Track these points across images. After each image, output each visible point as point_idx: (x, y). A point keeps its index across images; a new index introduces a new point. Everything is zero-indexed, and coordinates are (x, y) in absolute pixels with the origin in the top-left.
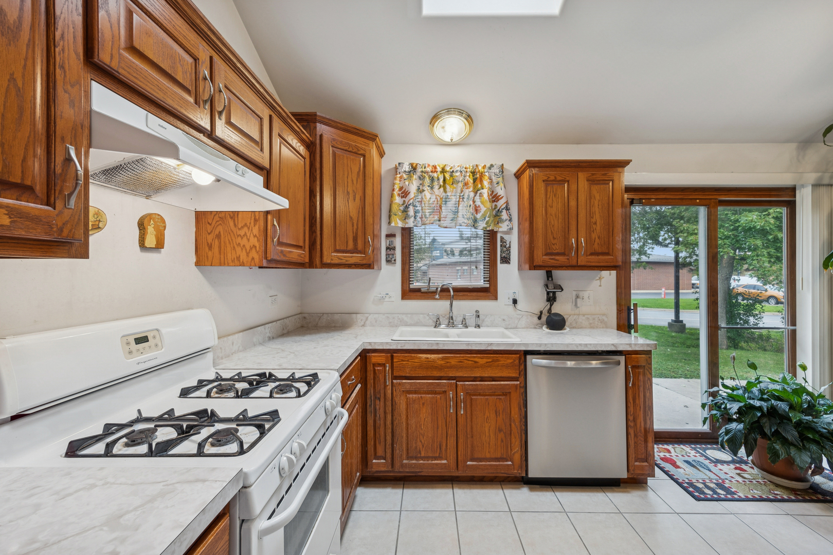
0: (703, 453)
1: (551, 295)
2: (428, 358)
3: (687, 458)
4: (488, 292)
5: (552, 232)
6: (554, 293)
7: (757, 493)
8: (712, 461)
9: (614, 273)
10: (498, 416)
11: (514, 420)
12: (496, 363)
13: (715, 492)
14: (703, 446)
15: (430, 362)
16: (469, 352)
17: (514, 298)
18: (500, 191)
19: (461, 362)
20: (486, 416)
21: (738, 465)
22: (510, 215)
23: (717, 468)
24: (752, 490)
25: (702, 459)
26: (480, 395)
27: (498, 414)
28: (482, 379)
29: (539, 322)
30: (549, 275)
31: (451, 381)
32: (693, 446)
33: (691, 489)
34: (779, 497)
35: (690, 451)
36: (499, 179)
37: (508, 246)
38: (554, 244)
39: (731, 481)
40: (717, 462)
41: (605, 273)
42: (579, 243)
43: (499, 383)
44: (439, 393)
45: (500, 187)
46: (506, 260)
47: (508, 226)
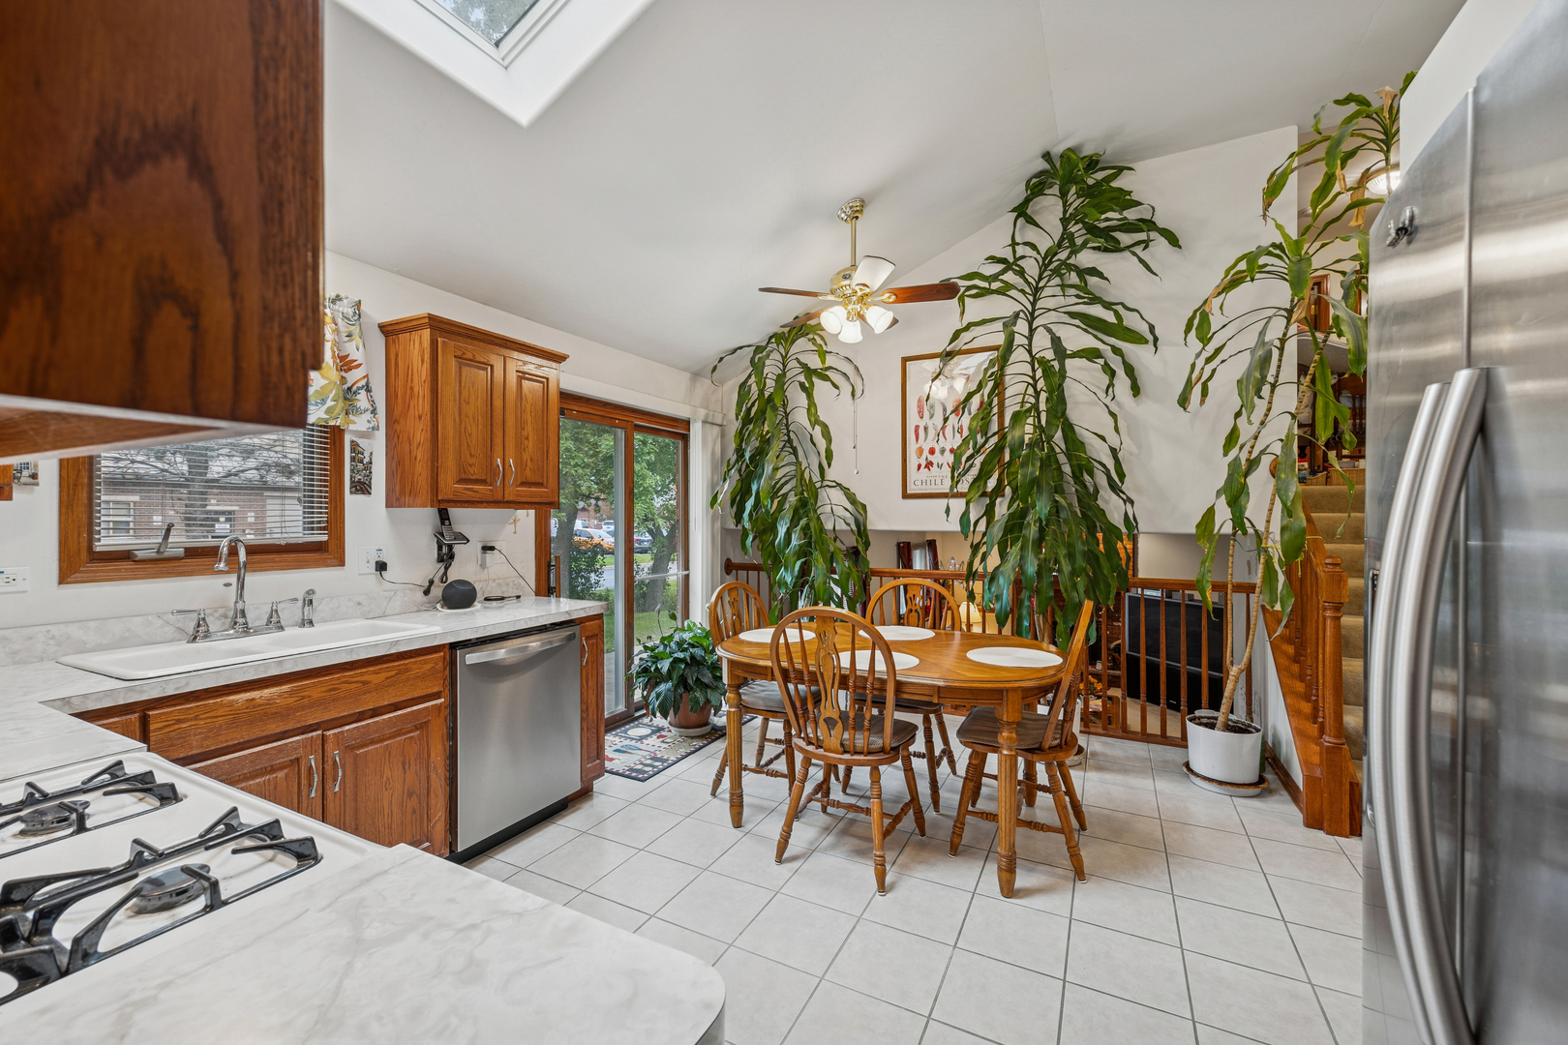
0: (626, 735)
1: (445, 550)
2: (253, 699)
3: (615, 747)
4: (326, 550)
5: (468, 446)
6: (450, 547)
7: (682, 751)
8: (637, 740)
9: (532, 512)
10: (407, 771)
11: (435, 767)
12: (404, 677)
13: (654, 767)
14: (622, 728)
15: (259, 706)
16: (348, 667)
17: (379, 559)
18: (356, 354)
19: (333, 689)
20: (385, 779)
21: (659, 734)
22: (373, 401)
23: (644, 745)
24: (678, 750)
25: (628, 742)
26: (373, 742)
27: (407, 766)
28: (375, 712)
29: (425, 599)
30: (444, 516)
31: (310, 735)
32: (614, 732)
33: (634, 774)
36: (353, 328)
37: (365, 461)
38: (471, 466)
39: (660, 751)
40: (641, 739)
41: (521, 513)
42: (507, 467)
43: (409, 710)
44: (281, 768)
45: (354, 343)
46: (362, 487)
47: (369, 422)
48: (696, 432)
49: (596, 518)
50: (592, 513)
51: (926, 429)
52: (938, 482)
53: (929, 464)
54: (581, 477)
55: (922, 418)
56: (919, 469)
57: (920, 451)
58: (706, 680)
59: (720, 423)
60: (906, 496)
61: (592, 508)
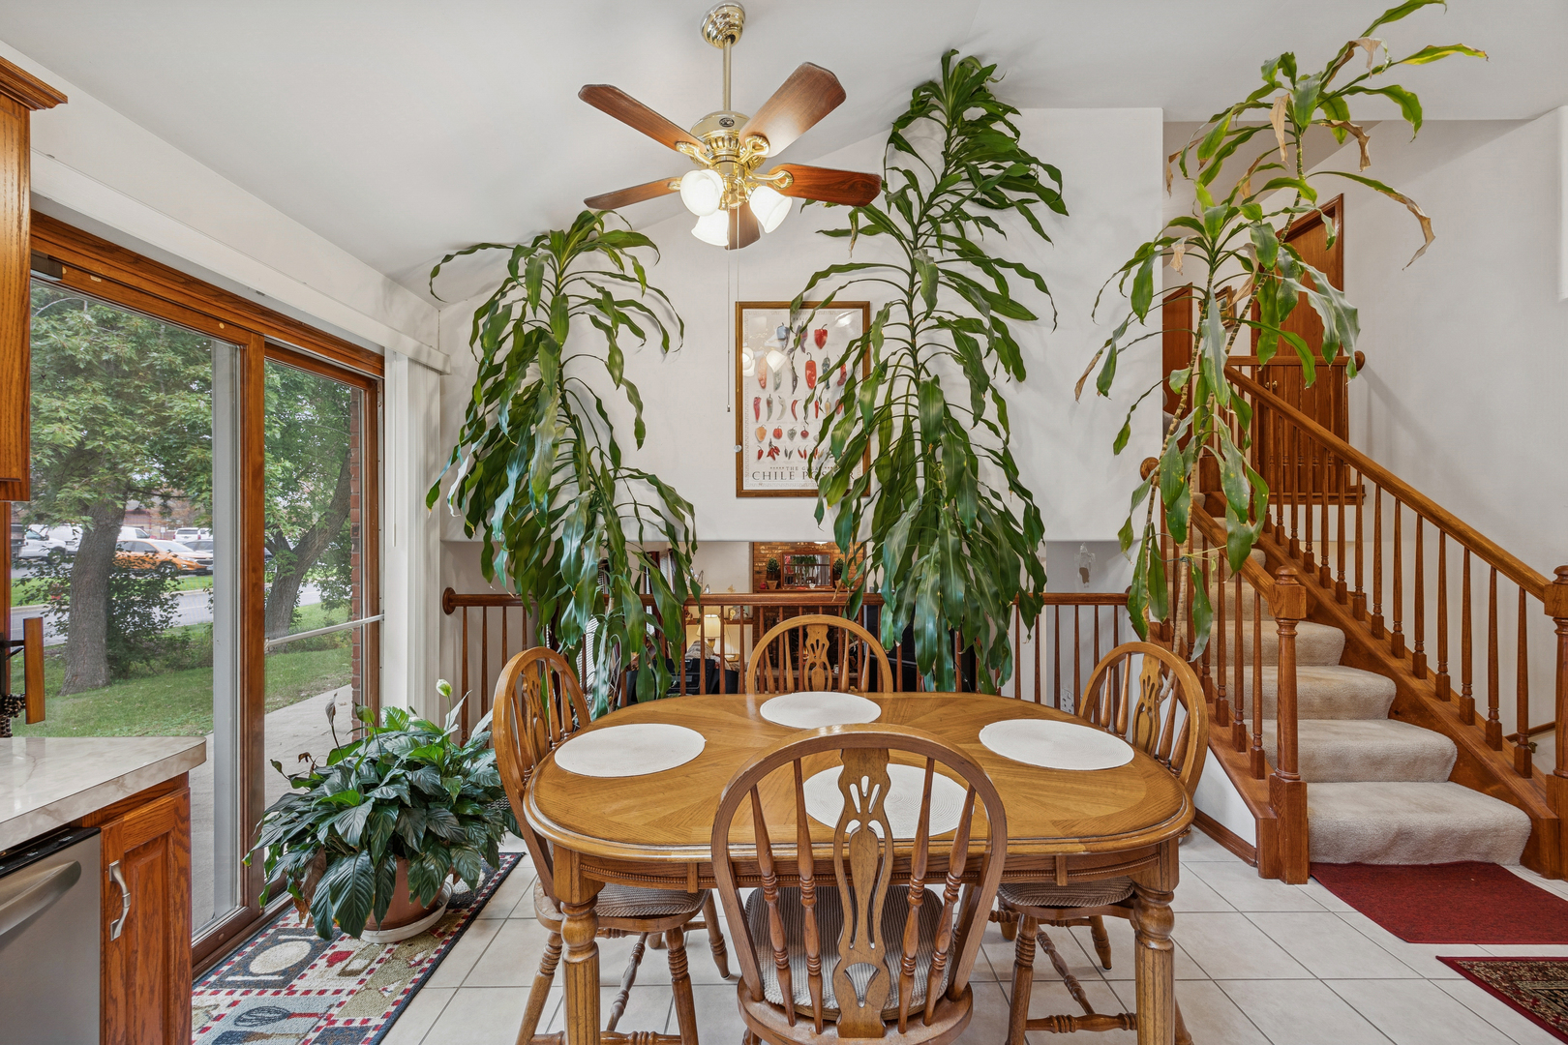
0: (246, 978)
3: (217, 1028)
7: (395, 989)
8: (278, 986)
14: (237, 959)
21: (329, 952)
23: (297, 995)
24: (385, 989)
25: (252, 1000)
32: (213, 978)
34: (427, 965)
35: (211, 1000)
39: (341, 1004)
40: (287, 978)
48: (397, 378)
49: (164, 525)
50: (156, 517)
51: (769, 403)
52: (786, 475)
53: (774, 452)
54: (128, 457)
55: (764, 387)
56: (759, 457)
57: (762, 433)
58: (443, 832)
59: (439, 367)
60: (741, 493)
61: (155, 510)
